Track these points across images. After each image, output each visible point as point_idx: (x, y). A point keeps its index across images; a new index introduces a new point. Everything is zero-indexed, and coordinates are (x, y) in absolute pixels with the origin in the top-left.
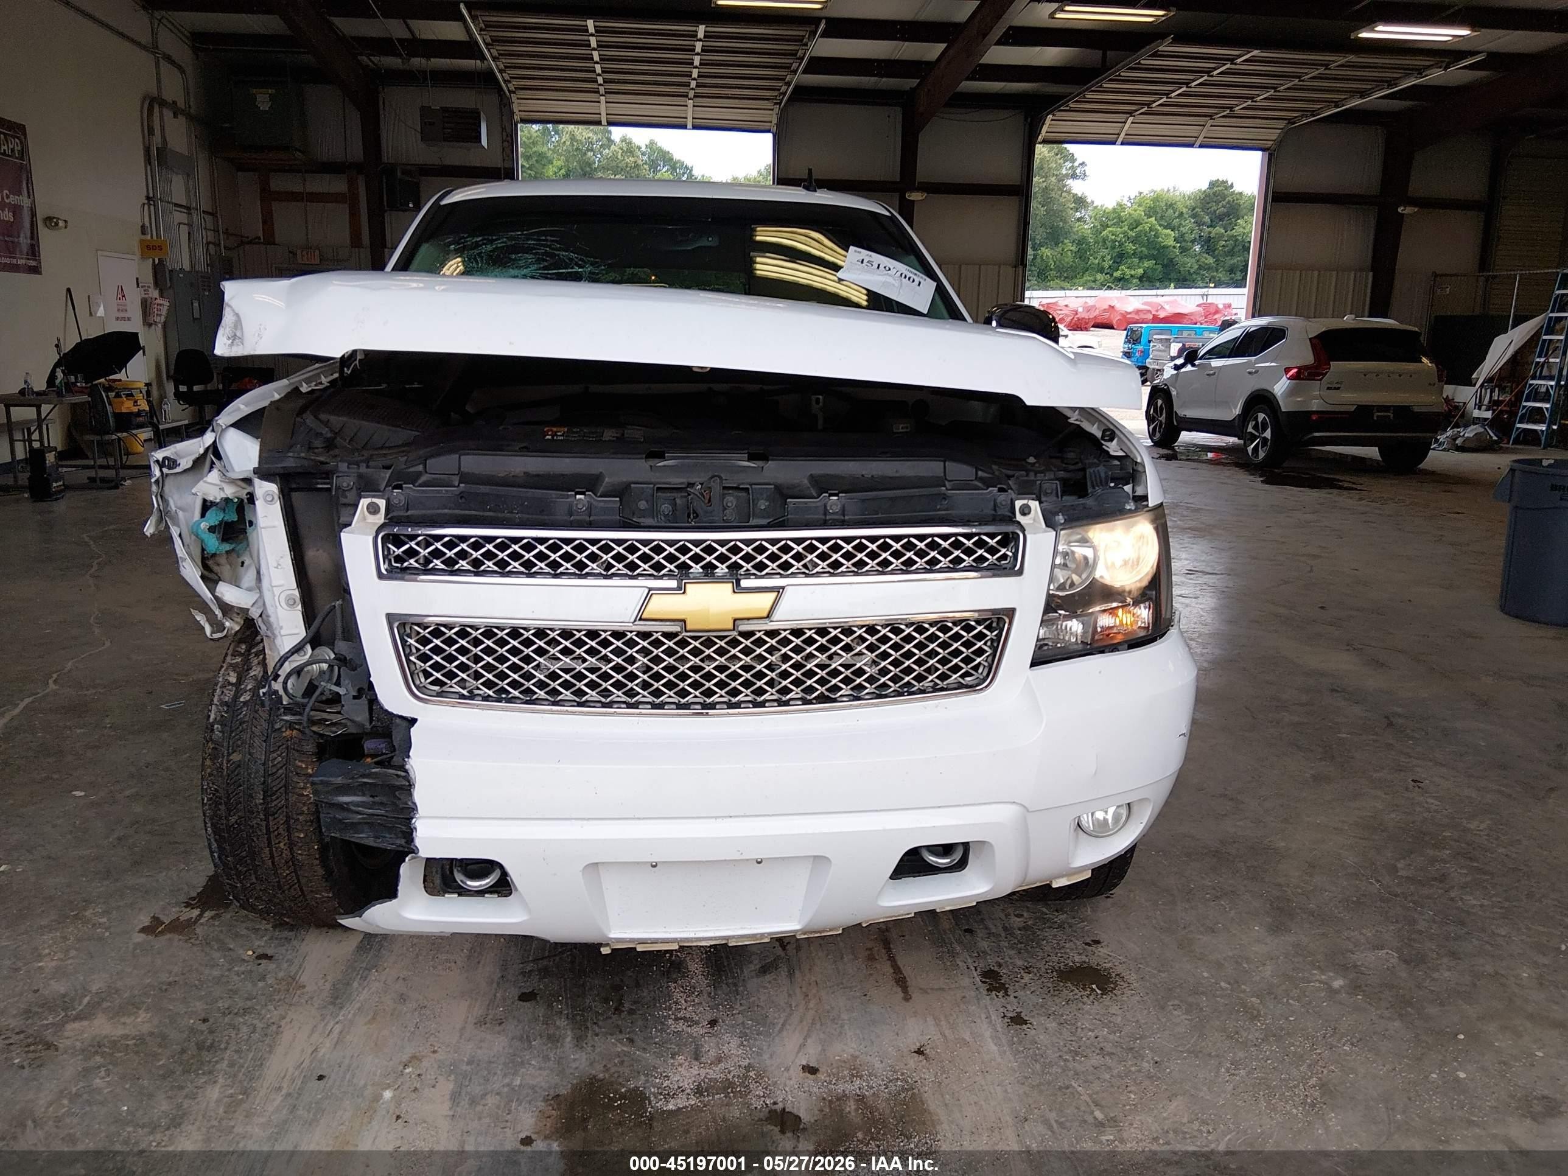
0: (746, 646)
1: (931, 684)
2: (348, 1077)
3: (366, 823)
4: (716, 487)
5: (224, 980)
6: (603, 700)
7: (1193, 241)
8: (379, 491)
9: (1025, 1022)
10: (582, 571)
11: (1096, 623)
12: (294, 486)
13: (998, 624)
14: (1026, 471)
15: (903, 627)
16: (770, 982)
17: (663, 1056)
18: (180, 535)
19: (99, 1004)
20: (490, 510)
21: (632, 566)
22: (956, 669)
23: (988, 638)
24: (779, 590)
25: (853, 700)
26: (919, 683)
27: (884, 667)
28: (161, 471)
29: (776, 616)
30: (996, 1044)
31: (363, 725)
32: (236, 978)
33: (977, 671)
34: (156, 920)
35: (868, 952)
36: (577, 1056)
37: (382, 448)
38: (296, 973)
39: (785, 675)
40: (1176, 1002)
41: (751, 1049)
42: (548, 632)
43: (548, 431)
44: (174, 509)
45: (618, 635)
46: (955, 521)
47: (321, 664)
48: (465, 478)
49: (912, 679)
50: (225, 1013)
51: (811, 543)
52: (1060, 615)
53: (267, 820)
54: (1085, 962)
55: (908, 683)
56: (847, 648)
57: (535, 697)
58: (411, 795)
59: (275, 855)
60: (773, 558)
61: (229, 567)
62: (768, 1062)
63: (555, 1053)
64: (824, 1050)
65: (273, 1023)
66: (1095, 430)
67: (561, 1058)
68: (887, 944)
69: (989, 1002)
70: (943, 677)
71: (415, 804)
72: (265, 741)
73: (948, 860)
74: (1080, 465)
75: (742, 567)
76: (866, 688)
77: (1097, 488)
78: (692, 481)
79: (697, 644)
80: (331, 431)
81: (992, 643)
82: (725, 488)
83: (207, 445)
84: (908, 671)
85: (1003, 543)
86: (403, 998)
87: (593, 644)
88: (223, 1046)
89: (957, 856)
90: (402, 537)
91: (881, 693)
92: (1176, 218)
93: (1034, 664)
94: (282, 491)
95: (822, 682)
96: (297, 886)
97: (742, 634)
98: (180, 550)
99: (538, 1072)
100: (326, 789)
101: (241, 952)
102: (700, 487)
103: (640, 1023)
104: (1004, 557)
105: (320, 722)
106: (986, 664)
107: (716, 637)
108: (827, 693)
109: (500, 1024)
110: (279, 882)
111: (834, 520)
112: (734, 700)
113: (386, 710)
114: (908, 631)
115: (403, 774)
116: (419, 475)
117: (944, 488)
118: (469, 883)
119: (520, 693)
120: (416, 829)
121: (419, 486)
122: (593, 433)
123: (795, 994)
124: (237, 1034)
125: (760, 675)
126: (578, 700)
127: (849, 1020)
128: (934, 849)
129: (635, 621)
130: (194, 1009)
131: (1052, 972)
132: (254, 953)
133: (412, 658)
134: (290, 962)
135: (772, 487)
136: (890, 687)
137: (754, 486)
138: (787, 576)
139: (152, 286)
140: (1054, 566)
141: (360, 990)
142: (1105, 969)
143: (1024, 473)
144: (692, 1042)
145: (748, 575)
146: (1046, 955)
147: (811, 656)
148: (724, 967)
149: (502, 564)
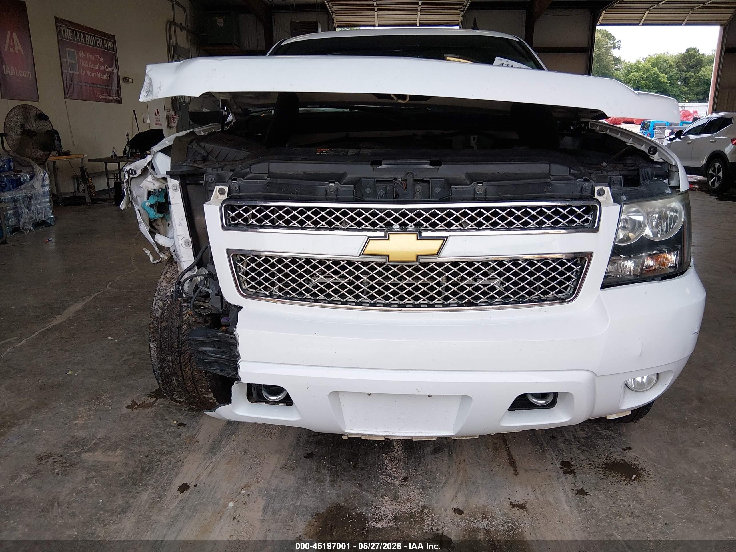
0: (424, 271)
1: (537, 297)
2: (212, 493)
3: (216, 362)
4: (410, 180)
5: (160, 435)
6: (342, 300)
7: (677, 80)
8: (224, 182)
9: (586, 494)
10: (331, 226)
11: (643, 263)
12: (188, 182)
13: (580, 262)
14: (601, 170)
15: (520, 262)
16: (438, 458)
17: (377, 496)
18: (139, 210)
19: (99, 444)
20: (283, 193)
21: (359, 224)
22: (553, 288)
23: (575, 270)
24: (445, 239)
25: (488, 305)
26: (529, 296)
27: (508, 286)
28: (129, 176)
29: (443, 253)
30: (568, 506)
31: (219, 309)
32: (166, 435)
33: (566, 290)
34: (134, 402)
35: (495, 445)
36: (331, 491)
37: (233, 161)
38: (196, 434)
39: (447, 289)
40: (678, 487)
41: (425, 496)
42: (312, 261)
43: (318, 150)
44: (135, 196)
45: (350, 263)
46: (555, 198)
47: (201, 277)
48: (271, 175)
49: (525, 293)
50: (159, 453)
51: (465, 211)
52: (621, 257)
53: (179, 356)
54: (622, 460)
55: (523, 296)
56: (485, 274)
57: (304, 297)
58: (237, 348)
59: (184, 374)
60: (442, 219)
61: (163, 226)
62: (435, 505)
63: (320, 489)
64: (467, 501)
65: (180, 460)
66: (643, 148)
67: (323, 492)
68: (505, 441)
69: (564, 480)
70: (545, 293)
71: (239, 353)
72: (178, 316)
73: (544, 402)
74: (635, 168)
75: (423, 225)
76: (497, 298)
77: (646, 181)
78: (396, 176)
79: (395, 269)
80: (206, 152)
81: (576, 274)
82: (415, 181)
83: (148, 162)
84: (523, 289)
85: (586, 212)
86: (246, 451)
87: (337, 268)
88: (153, 471)
89: (550, 400)
90: (235, 207)
91: (506, 301)
92: (668, 68)
93: (603, 287)
94: (181, 184)
95: (469, 293)
96: (195, 390)
97: (421, 264)
98: (139, 218)
99: (310, 499)
100: (195, 343)
101: (171, 421)
102: (400, 179)
103: (366, 475)
104: (587, 220)
105: (199, 307)
106: (572, 286)
107: (406, 265)
108: (472, 301)
109: (293, 470)
110: (186, 388)
111: (479, 198)
112: (417, 303)
113: (227, 302)
114: (523, 265)
115: (233, 337)
116: (247, 173)
117: (549, 179)
118: (270, 398)
119: (296, 294)
120: (239, 367)
121: (245, 179)
122: (343, 151)
123: (452, 466)
124: (161, 465)
125: (432, 289)
126: (328, 300)
127: (482, 484)
128: (535, 395)
129: (360, 255)
130: (143, 450)
131: (602, 465)
132: (177, 422)
133: (240, 274)
134: (194, 428)
135: (443, 179)
136: (512, 298)
137: (432, 179)
138: (450, 231)
139: (171, 109)
140: (618, 228)
141: (226, 445)
142: (634, 465)
143: (600, 171)
144: (393, 489)
145: (426, 229)
146: (599, 454)
147: (463, 279)
148: (414, 447)
149: (287, 222)
